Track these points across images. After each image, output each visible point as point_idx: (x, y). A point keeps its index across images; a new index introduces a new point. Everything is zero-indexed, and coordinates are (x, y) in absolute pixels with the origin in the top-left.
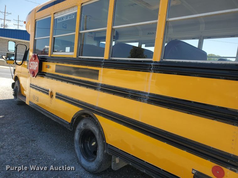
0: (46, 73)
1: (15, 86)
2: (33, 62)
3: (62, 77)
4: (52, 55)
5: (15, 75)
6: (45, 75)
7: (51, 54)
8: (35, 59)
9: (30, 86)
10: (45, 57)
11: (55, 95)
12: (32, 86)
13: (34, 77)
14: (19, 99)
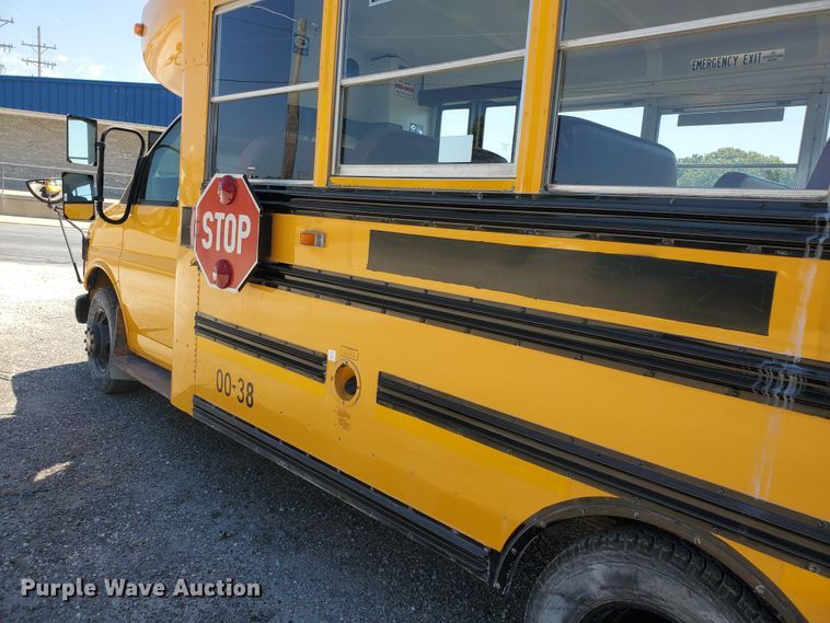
0: (287, 266)
1: (92, 311)
2: (220, 216)
3: (425, 296)
4: (336, 182)
5: (91, 265)
6: (281, 277)
7: (330, 175)
8: (232, 201)
9: (196, 327)
10: (283, 188)
11: (368, 387)
12: (208, 327)
13: (232, 290)
14: (125, 373)
